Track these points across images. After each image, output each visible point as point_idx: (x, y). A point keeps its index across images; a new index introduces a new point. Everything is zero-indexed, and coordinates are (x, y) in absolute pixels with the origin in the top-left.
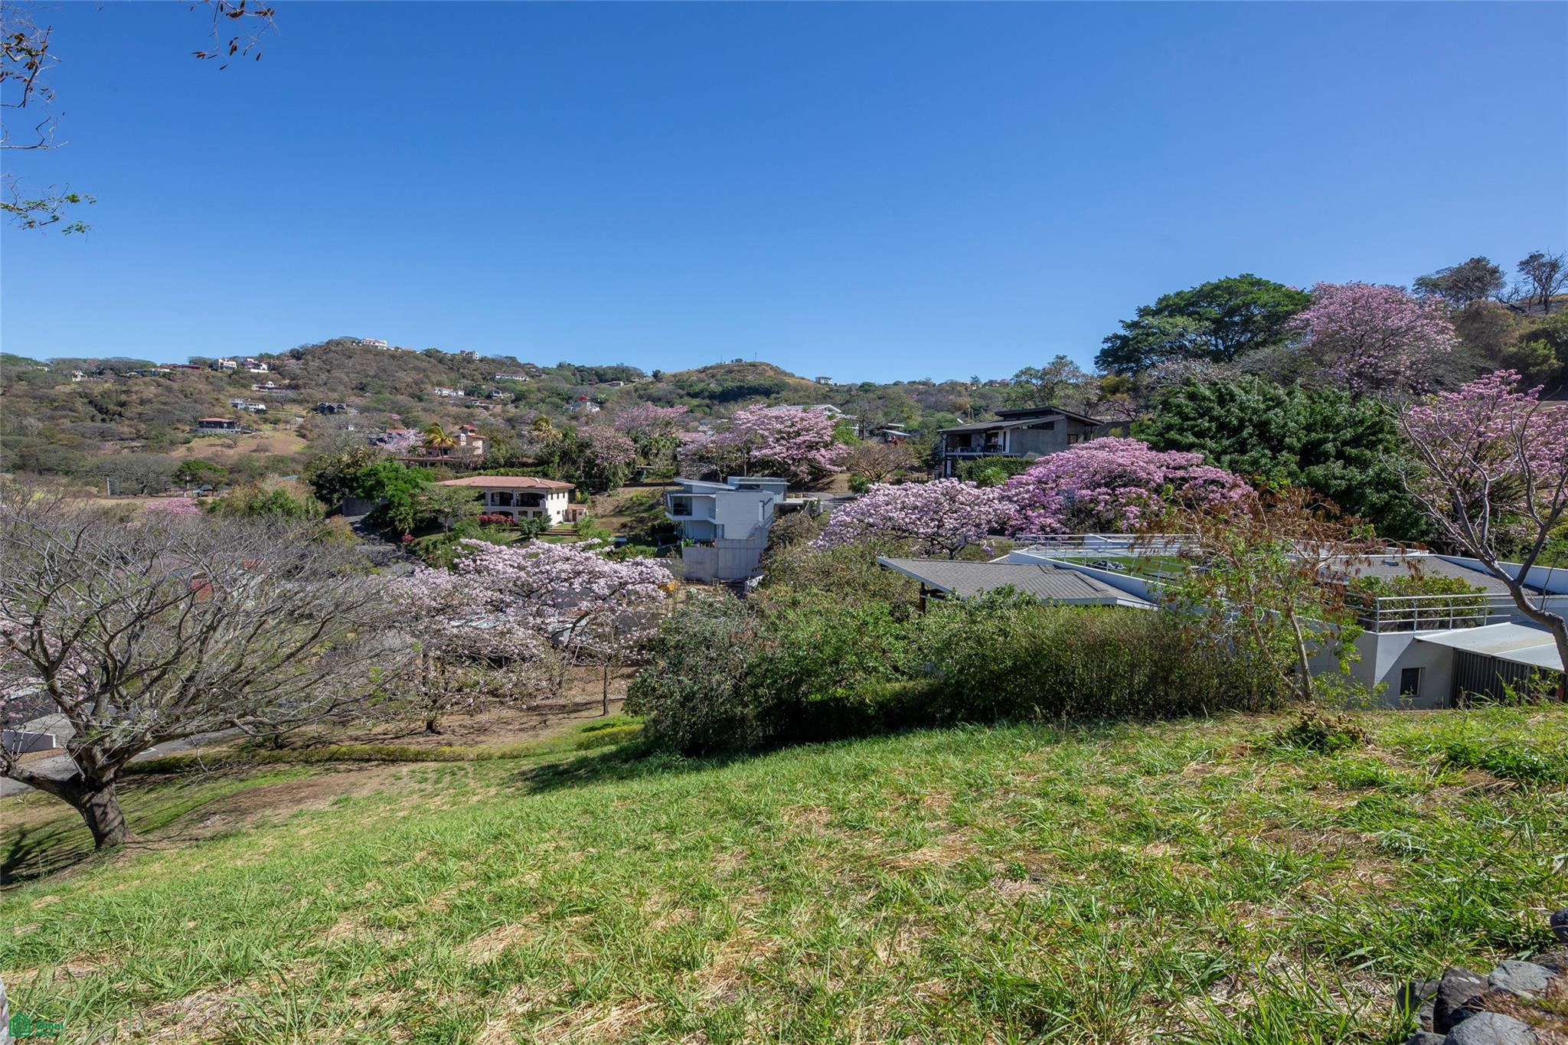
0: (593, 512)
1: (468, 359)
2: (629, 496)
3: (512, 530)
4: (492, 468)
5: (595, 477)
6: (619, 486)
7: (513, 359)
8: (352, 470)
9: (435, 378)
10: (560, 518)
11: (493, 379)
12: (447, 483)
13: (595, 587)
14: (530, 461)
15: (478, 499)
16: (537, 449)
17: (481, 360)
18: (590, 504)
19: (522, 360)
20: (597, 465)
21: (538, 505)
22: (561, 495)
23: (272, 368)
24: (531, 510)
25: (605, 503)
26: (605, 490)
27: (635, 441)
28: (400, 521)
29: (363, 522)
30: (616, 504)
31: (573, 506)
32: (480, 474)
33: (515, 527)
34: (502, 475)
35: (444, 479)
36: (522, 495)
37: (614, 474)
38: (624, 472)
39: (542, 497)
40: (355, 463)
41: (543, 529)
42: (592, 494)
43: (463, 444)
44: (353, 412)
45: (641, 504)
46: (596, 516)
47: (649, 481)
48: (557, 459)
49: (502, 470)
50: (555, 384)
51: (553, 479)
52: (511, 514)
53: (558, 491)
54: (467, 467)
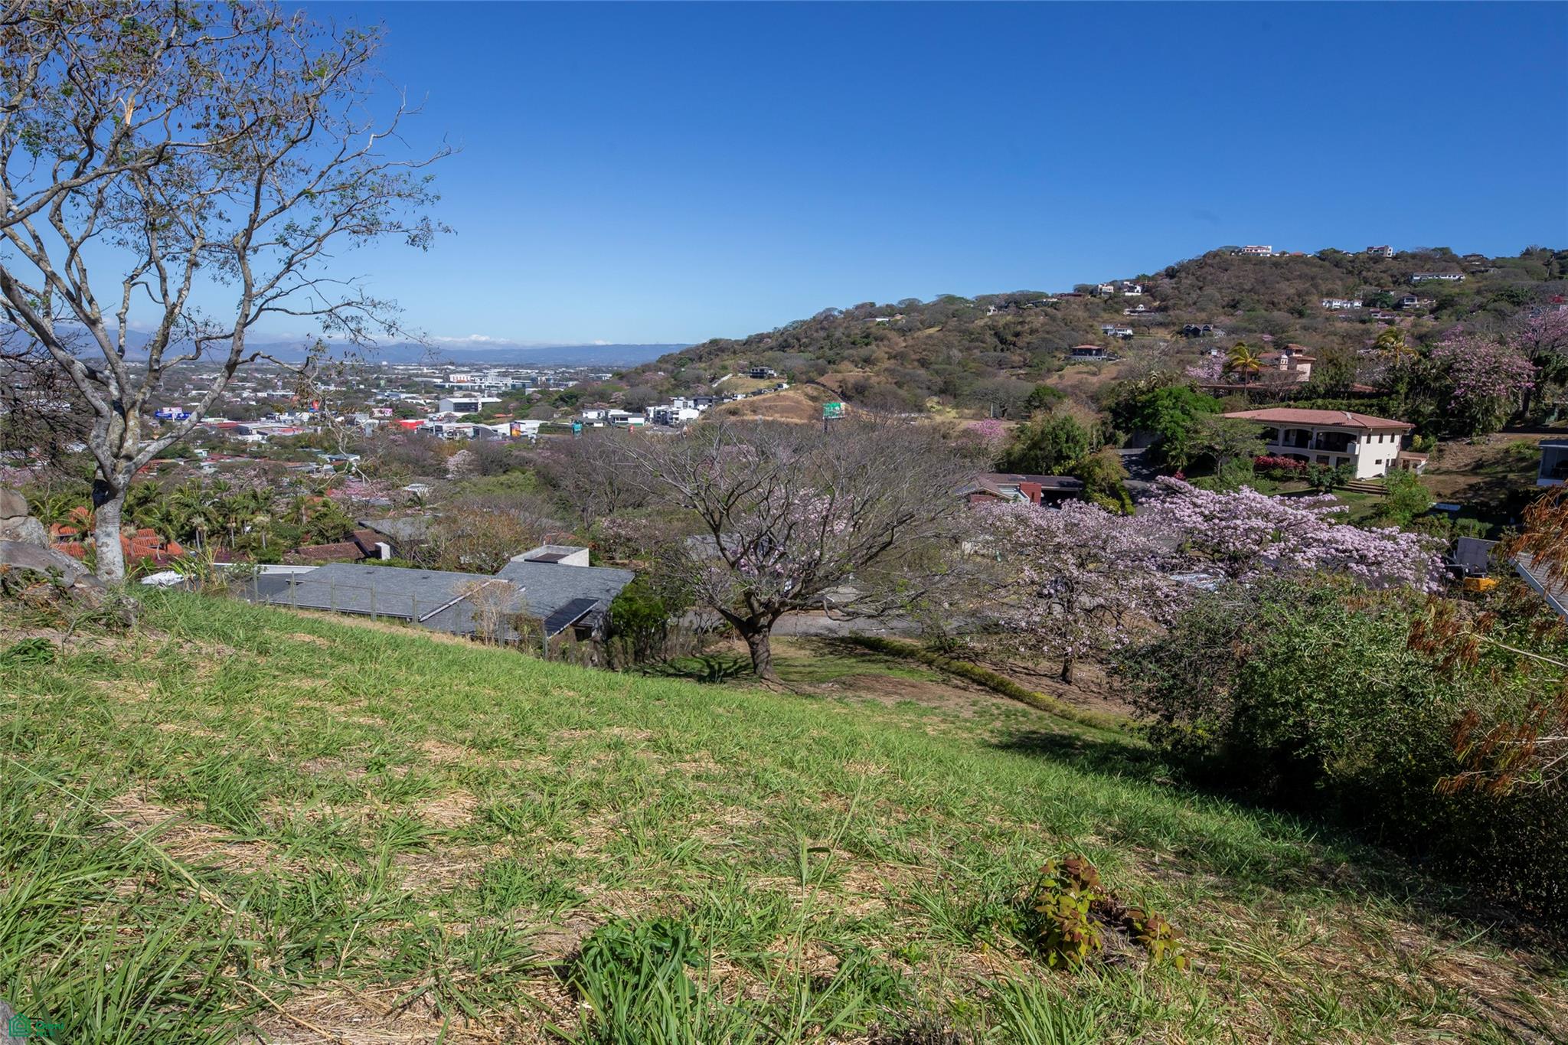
0: (1436, 465)
1: (1376, 257)
2: (1504, 446)
3: (1301, 479)
4: (1308, 399)
5: (1453, 415)
6: (1493, 430)
7: (1445, 251)
8: (1143, 398)
9: (1324, 288)
10: (1381, 469)
11: (1408, 282)
12: (1228, 415)
13: (1299, 557)
14: (1368, 389)
15: (1263, 436)
16: (1379, 374)
17: (1395, 258)
18: (1435, 453)
19: (1459, 251)
20: (1457, 398)
21: (1344, 450)
22: (1387, 438)
23: (1145, 290)
24: (1333, 456)
25: (1459, 453)
26: (1468, 434)
27: (1538, 361)
28: (1173, 457)
29: (1140, 456)
30: (1478, 456)
31: (1406, 455)
32: (1289, 406)
33: (1304, 477)
34: (1319, 408)
35: (1233, 410)
36: (1328, 435)
37: (1487, 412)
38: (1503, 410)
39: (1354, 438)
40: (1151, 390)
41: (1341, 482)
42: (1441, 440)
43: (1284, 368)
44: (1219, 334)
45: (1523, 459)
46: (1437, 472)
47: (1557, 424)
48: (1402, 388)
49: (1320, 402)
50: (1510, 281)
51: (1390, 417)
52: (1307, 459)
53: (1381, 432)
54: (1274, 395)
